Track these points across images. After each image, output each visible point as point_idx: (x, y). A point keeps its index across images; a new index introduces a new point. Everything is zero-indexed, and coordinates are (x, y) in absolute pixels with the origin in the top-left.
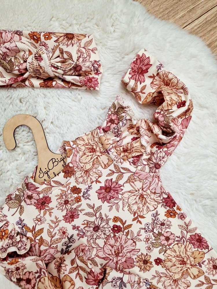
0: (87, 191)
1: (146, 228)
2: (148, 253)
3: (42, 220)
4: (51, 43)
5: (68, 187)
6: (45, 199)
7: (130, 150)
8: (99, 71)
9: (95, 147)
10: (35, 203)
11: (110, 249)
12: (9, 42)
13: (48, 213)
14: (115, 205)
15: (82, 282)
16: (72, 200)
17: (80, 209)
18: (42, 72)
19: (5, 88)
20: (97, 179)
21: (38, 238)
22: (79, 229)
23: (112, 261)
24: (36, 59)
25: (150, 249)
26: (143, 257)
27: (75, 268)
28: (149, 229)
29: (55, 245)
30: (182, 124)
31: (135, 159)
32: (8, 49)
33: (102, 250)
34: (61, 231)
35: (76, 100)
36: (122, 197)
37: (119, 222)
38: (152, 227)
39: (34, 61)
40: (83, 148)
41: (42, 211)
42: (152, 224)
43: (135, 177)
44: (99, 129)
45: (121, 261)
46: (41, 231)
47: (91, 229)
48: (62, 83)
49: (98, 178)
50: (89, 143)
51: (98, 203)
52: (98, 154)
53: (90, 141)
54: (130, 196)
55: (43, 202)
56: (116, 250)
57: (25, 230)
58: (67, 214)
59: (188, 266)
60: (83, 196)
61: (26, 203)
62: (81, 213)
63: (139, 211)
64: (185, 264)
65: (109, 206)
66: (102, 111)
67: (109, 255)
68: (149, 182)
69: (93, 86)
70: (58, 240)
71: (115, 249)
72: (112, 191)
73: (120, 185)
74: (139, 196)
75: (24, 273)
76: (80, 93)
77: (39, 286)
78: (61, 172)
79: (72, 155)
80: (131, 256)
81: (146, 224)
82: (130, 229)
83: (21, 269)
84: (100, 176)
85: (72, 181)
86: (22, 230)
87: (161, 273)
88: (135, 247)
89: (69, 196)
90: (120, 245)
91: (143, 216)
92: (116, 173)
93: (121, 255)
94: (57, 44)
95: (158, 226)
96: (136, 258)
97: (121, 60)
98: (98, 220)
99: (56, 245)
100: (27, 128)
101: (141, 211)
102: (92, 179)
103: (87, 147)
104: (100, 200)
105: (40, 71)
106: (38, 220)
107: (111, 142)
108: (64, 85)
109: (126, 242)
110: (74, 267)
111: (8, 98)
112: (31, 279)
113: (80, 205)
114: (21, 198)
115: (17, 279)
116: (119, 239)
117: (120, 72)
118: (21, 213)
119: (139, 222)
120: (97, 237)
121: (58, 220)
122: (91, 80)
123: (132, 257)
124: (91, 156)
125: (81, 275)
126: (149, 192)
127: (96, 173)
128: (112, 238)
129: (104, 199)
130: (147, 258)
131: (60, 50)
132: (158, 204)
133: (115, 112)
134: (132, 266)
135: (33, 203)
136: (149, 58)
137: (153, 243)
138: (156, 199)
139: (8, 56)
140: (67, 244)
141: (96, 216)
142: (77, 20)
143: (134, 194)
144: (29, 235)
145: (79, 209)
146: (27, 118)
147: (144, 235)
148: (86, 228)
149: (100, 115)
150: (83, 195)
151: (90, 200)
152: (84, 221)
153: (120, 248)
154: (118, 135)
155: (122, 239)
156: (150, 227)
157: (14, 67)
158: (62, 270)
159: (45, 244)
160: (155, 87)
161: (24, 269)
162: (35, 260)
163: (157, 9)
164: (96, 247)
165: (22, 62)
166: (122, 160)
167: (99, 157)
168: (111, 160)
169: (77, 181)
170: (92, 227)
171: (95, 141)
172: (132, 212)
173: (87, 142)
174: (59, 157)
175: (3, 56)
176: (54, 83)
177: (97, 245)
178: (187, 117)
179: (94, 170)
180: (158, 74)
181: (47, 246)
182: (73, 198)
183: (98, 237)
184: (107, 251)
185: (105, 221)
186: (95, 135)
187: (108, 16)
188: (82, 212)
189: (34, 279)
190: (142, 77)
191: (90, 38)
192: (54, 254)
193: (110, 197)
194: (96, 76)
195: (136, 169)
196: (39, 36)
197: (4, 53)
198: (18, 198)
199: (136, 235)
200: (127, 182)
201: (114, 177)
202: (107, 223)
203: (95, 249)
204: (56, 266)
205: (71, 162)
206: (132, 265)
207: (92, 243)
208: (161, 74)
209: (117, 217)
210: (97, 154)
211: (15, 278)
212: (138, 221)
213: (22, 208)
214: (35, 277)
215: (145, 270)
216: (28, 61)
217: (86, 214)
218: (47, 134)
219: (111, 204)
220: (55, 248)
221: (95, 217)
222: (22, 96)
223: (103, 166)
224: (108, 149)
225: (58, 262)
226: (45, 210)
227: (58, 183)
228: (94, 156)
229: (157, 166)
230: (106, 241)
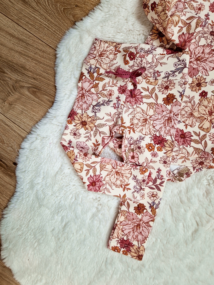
2: (208, 83)
11: (200, 52)
22: (207, 20)
26: (203, 80)
27: (186, 23)
33: (196, 46)
34: (201, 5)
45: (193, 65)
47: (211, 30)
56: (201, 57)
59: (209, 119)
64: (210, 115)
67: (195, 53)
70: (192, 7)
71: (202, 56)
80: (200, 71)
87: (194, 101)
88: (209, 70)
90: (207, 58)
93: (199, 62)
96: (199, 76)
99: (188, 7)
120: (206, 37)
128: (210, 49)
130: (203, 84)
134: (191, 75)
148: (210, 26)
153: (204, 59)
155: (212, 58)
164: (197, 40)
177: (199, 40)
184: (197, 50)
206: (193, 76)
207: (198, 36)
215: (192, 88)
230: (205, 45)
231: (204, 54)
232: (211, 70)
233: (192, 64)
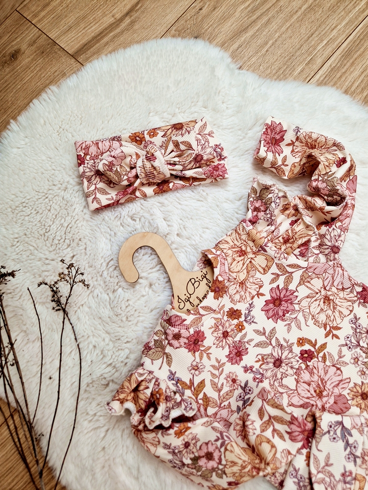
0: (249, 313)
1: (348, 343)
2: (363, 381)
3: (200, 368)
4: (158, 140)
5: (222, 312)
6: (198, 335)
7: (293, 238)
8: (223, 156)
9: (244, 248)
10: (185, 343)
11: (307, 388)
12: (108, 152)
13: (205, 355)
14: (294, 322)
15: (285, 440)
16: (232, 330)
17: (246, 340)
18: (156, 174)
19: (110, 208)
20: (258, 292)
21: (201, 396)
22: (253, 370)
23: (315, 406)
24: (147, 160)
25: (365, 373)
26: (358, 388)
27: (267, 422)
28: (352, 344)
29: (226, 403)
30: (348, 188)
31: (302, 248)
32: (114, 157)
33: (295, 394)
34: (228, 379)
35: (201, 199)
36: (300, 307)
37: (306, 344)
38: (356, 339)
39: (146, 163)
40: (230, 252)
41: (197, 354)
42: (354, 335)
43: (310, 274)
44: (245, 222)
45: (329, 403)
46: (202, 385)
47: (271, 365)
48: (181, 182)
49: (258, 289)
50: (235, 245)
51: (269, 325)
52: (251, 255)
53: (236, 242)
54: (310, 303)
55: (195, 340)
56: (316, 388)
57: (180, 387)
58: (230, 352)
60: (245, 320)
61: (173, 347)
62: (250, 345)
63: (330, 321)
65: (285, 326)
66: (239, 203)
67: (308, 398)
68: (330, 276)
69: (221, 174)
70: (229, 394)
71: (314, 386)
72: (283, 302)
73: (292, 292)
74: (322, 300)
75: (198, 448)
76: (204, 188)
77: (227, 458)
78: (210, 293)
79: (219, 264)
80: (340, 392)
81: (346, 338)
82: (325, 351)
83: (192, 445)
84: (261, 287)
85: (226, 303)
86: (178, 387)
88: (341, 376)
89: (227, 324)
90: (319, 379)
91: (338, 326)
92: (281, 275)
93: (325, 393)
94: (166, 138)
95: (363, 335)
96: (348, 394)
97: (244, 138)
98: (276, 350)
99: (228, 402)
100: (150, 249)
101: (332, 320)
102: (252, 292)
103: (234, 250)
104: (271, 319)
105: (153, 173)
106: (194, 369)
107: (265, 234)
108: (184, 184)
109: (326, 371)
110: (265, 422)
111: (117, 219)
112: (213, 451)
113: (245, 334)
114: (163, 343)
115: (191, 459)
116: (314, 370)
117: (247, 151)
118: (169, 363)
119: (335, 337)
120: (282, 375)
121: (221, 362)
122: (217, 167)
123: (342, 393)
124: (243, 261)
125: (279, 431)
126: (334, 289)
127: (254, 283)
128: (305, 371)
129: (275, 317)
130: (365, 388)
131: (173, 143)
132: (353, 303)
133: (257, 197)
134: (346, 408)
135: (182, 344)
136: (280, 124)
137: (366, 362)
138: (347, 297)
139: (114, 165)
140: (242, 397)
141: (271, 344)
142: (179, 108)
143: (315, 299)
144: (188, 393)
145: (244, 340)
146: (145, 236)
147: (348, 355)
148: (263, 367)
149: (238, 209)
150: (246, 318)
151: (257, 323)
152: (257, 355)
153: (320, 383)
154: (271, 222)
155: (320, 369)
156: (353, 341)
157: (122, 177)
158: (251, 431)
159: (213, 405)
160: (298, 155)
161: (196, 442)
162: (209, 423)
163: (269, 72)
164: (286, 391)
165: (128, 170)
166: (286, 255)
167: (254, 260)
168: (270, 259)
169: (232, 301)
170: (271, 362)
171: (242, 239)
172: (320, 325)
173: (232, 244)
174: (199, 275)
175: (109, 166)
176: (171, 185)
177: (286, 388)
178: (351, 177)
179: (251, 280)
180: (297, 139)
181: (215, 406)
182: (233, 326)
183: (285, 375)
184: (303, 394)
185: (287, 349)
186: (241, 232)
187: (215, 93)
188: (250, 343)
189: (217, 451)
190: (278, 148)
191: (204, 122)
192: (229, 417)
193: (284, 312)
194: (222, 162)
195: (307, 263)
196: (143, 136)
197: (110, 162)
198: (159, 345)
199: (336, 357)
200: (300, 284)
201: (281, 282)
202: (291, 351)
203: (285, 395)
204: (238, 432)
205: (220, 275)
206: (347, 405)
207: (278, 387)
208: (301, 137)
209: (301, 337)
210: (249, 257)
211: (189, 459)
212: (333, 335)
213: (168, 356)
214: (217, 448)
216: (138, 166)
217: (257, 345)
218: (176, 251)
219: (287, 322)
220: (228, 407)
221: (270, 347)
222: (134, 211)
223: (262, 271)
224: (264, 244)
225: (238, 424)
226: (200, 351)
227: (208, 309)
228: (245, 260)
229: (335, 250)
230: (297, 378)
231: (312, 383)
232: (340, 373)
233: (327, 406)
